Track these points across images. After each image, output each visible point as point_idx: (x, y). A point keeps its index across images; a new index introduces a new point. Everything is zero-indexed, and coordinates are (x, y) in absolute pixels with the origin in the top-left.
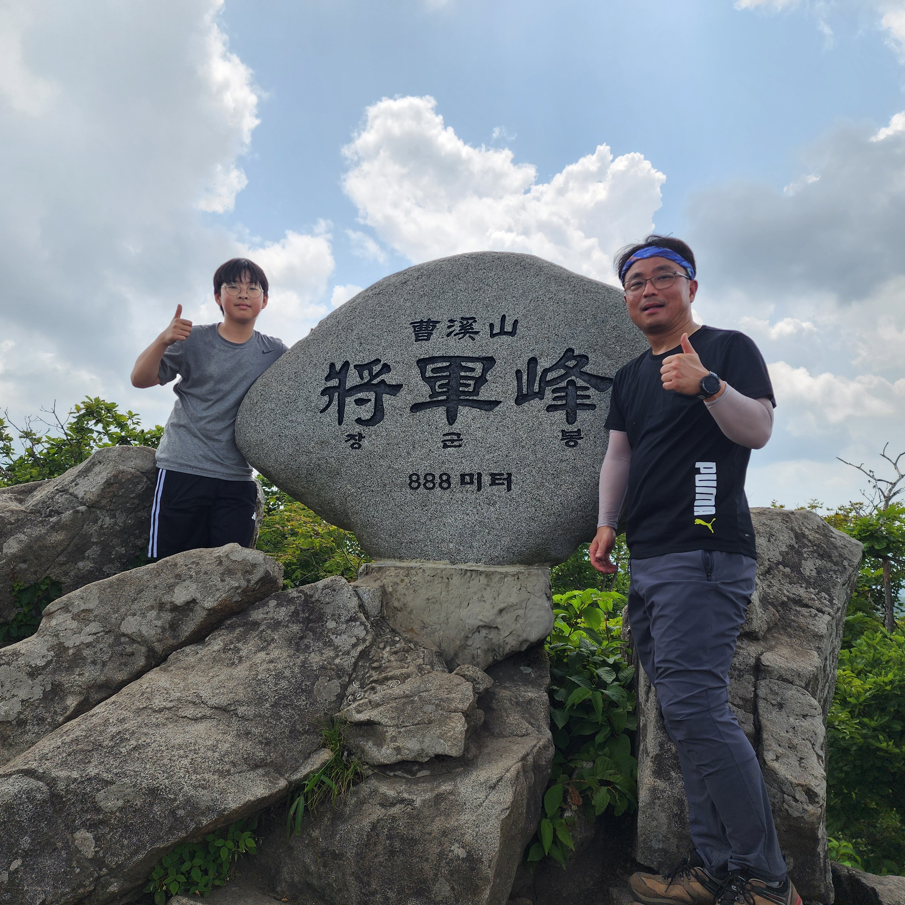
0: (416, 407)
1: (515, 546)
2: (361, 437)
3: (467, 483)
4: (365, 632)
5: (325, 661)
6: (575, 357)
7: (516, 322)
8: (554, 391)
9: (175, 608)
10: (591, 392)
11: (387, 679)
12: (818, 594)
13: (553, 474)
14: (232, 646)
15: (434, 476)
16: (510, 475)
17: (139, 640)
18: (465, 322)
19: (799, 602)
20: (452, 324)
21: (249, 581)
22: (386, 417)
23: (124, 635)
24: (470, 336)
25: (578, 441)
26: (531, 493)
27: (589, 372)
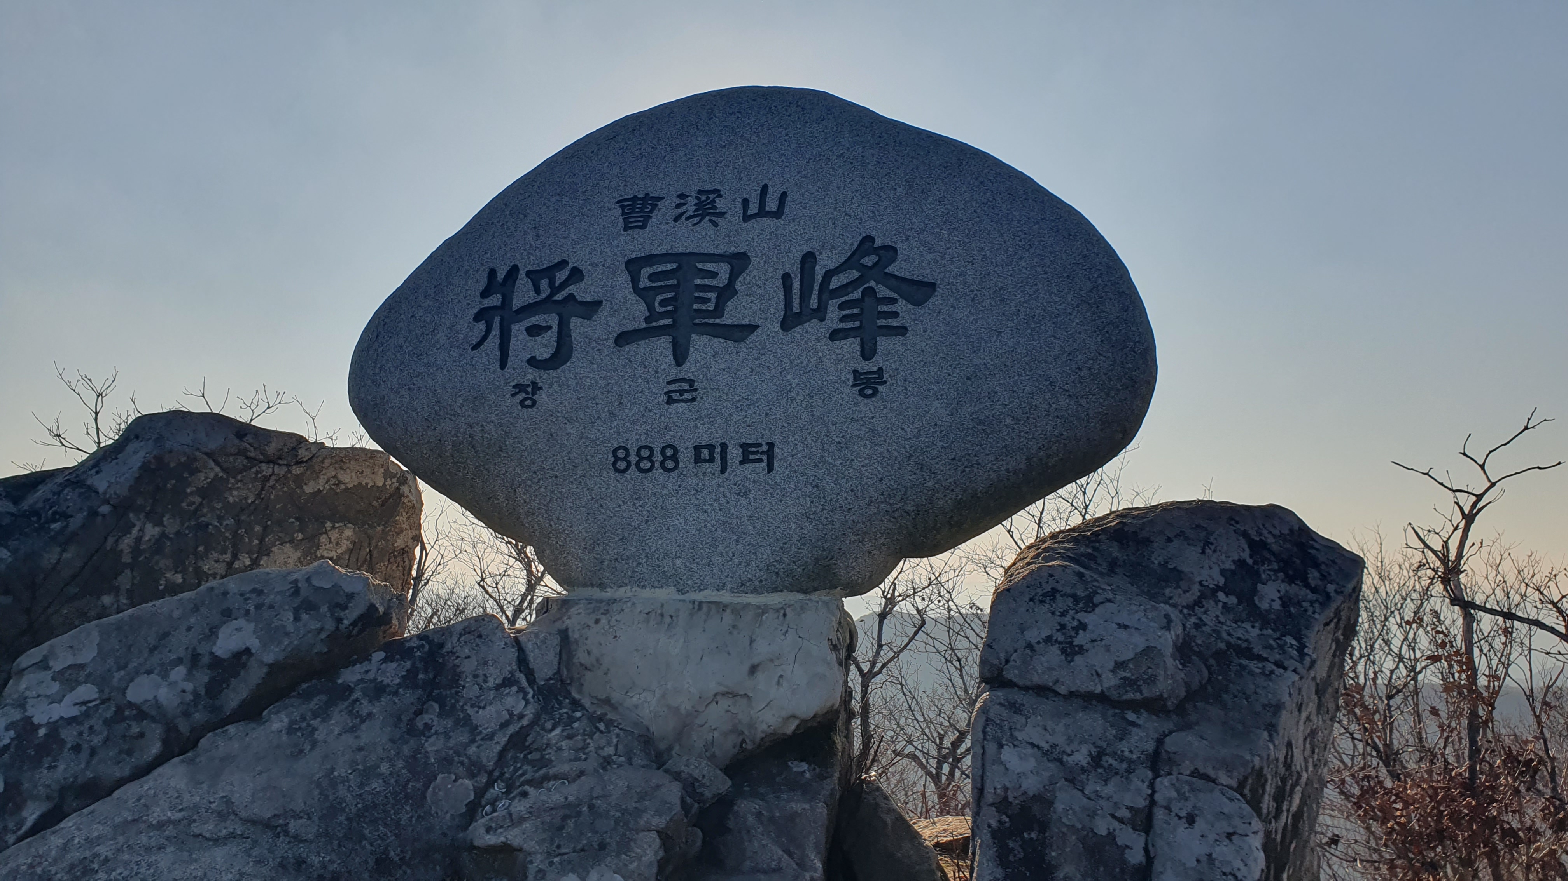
0: (624, 338)
1: (779, 562)
2: (536, 387)
3: (705, 461)
4: (523, 703)
5: (451, 749)
6: (876, 251)
7: (784, 195)
8: (841, 307)
9: (216, 662)
10: (901, 306)
11: (547, 778)
12: (1279, 639)
13: (839, 443)
14: (304, 725)
15: (651, 450)
16: (771, 445)
17: (154, 713)
18: (703, 198)
19: (1247, 652)
20: (682, 201)
21: (339, 620)
22: (575, 354)
23: (130, 705)
24: (710, 220)
25: (879, 387)
26: (803, 474)
27: (897, 273)
